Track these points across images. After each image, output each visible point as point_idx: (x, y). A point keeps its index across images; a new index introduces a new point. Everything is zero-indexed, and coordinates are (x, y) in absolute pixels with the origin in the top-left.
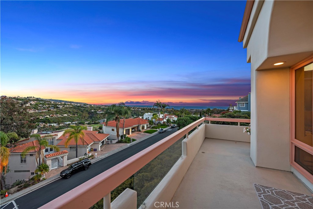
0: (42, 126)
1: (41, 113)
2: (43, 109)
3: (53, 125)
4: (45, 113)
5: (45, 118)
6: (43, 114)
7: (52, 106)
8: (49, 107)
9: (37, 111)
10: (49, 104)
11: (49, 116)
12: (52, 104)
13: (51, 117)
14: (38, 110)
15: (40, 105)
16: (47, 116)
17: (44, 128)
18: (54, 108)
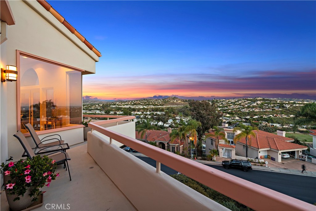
0: (264, 125)
1: (265, 112)
2: (267, 108)
3: (276, 126)
4: (269, 112)
5: (268, 117)
6: (267, 113)
7: (277, 106)
8: (275, 106)
9: (261, 110)
10: (274, 103)
11: (273, 115)
12: (278, 103)
13: (275, 116)
14: (263, 109)
15: (265, 105)
16: (271, 116)
17: (266, 127)
18: (280, 107)
